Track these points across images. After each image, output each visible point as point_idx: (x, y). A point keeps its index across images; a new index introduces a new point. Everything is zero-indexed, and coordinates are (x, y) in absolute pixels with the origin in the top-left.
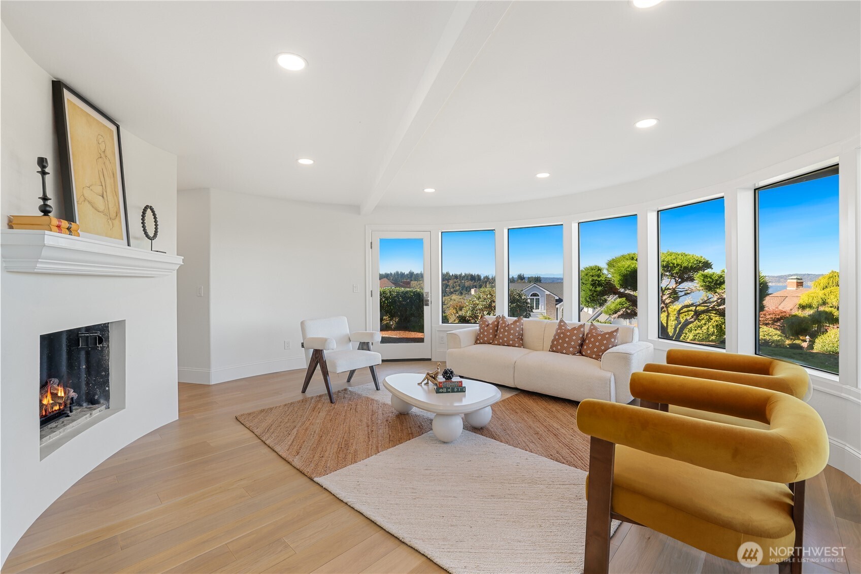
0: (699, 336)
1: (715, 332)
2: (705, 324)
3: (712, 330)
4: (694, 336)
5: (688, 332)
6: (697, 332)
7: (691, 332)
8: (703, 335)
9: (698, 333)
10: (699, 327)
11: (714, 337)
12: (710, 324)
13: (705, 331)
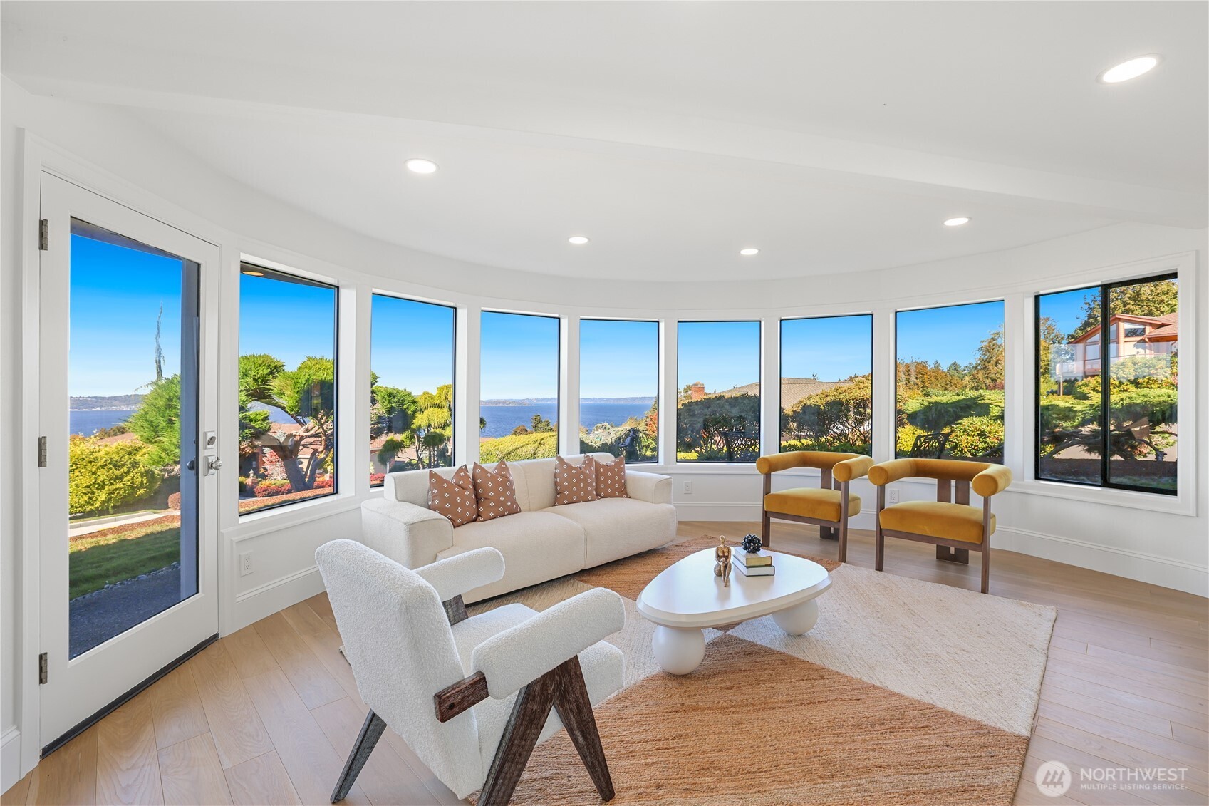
0: (118, 493)
1: (145, 482)
2: (128, 473)
3: (140, 480)
4: (109, 494)
5: (97, 489)
6: (114, 487)
7: (103, 488)
8: (125, 491)
9: (116, 489)
10: (117, 478)
11: (142, 491)
12: (136, 470)
13: (129, 483)
